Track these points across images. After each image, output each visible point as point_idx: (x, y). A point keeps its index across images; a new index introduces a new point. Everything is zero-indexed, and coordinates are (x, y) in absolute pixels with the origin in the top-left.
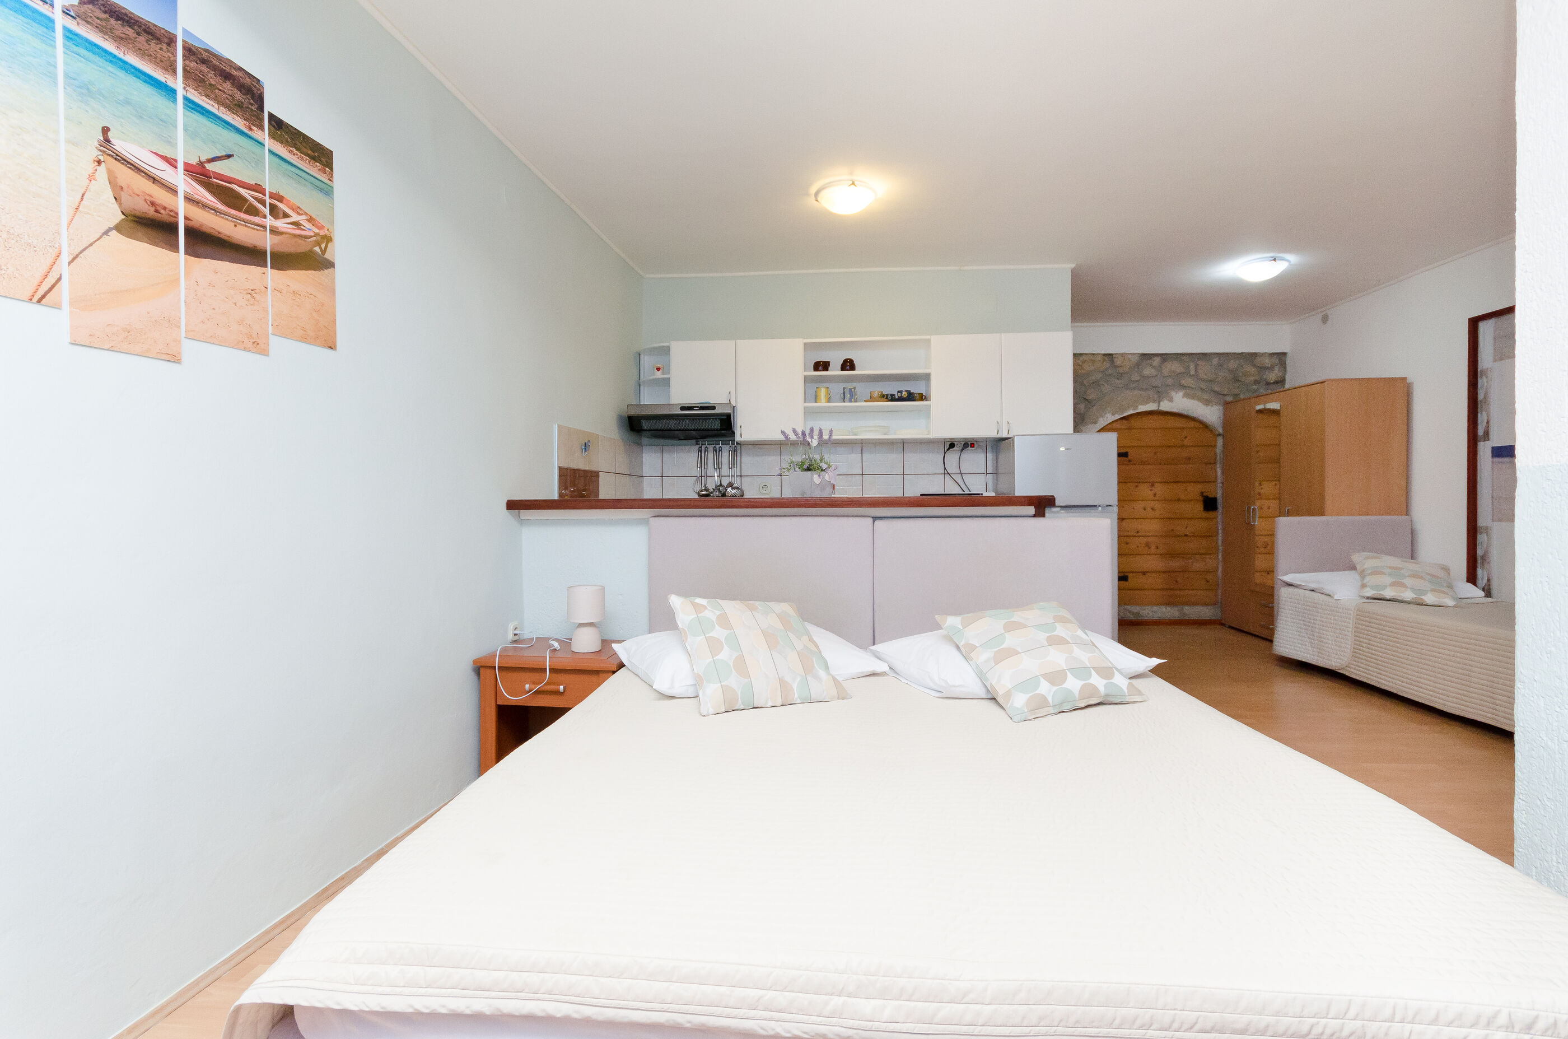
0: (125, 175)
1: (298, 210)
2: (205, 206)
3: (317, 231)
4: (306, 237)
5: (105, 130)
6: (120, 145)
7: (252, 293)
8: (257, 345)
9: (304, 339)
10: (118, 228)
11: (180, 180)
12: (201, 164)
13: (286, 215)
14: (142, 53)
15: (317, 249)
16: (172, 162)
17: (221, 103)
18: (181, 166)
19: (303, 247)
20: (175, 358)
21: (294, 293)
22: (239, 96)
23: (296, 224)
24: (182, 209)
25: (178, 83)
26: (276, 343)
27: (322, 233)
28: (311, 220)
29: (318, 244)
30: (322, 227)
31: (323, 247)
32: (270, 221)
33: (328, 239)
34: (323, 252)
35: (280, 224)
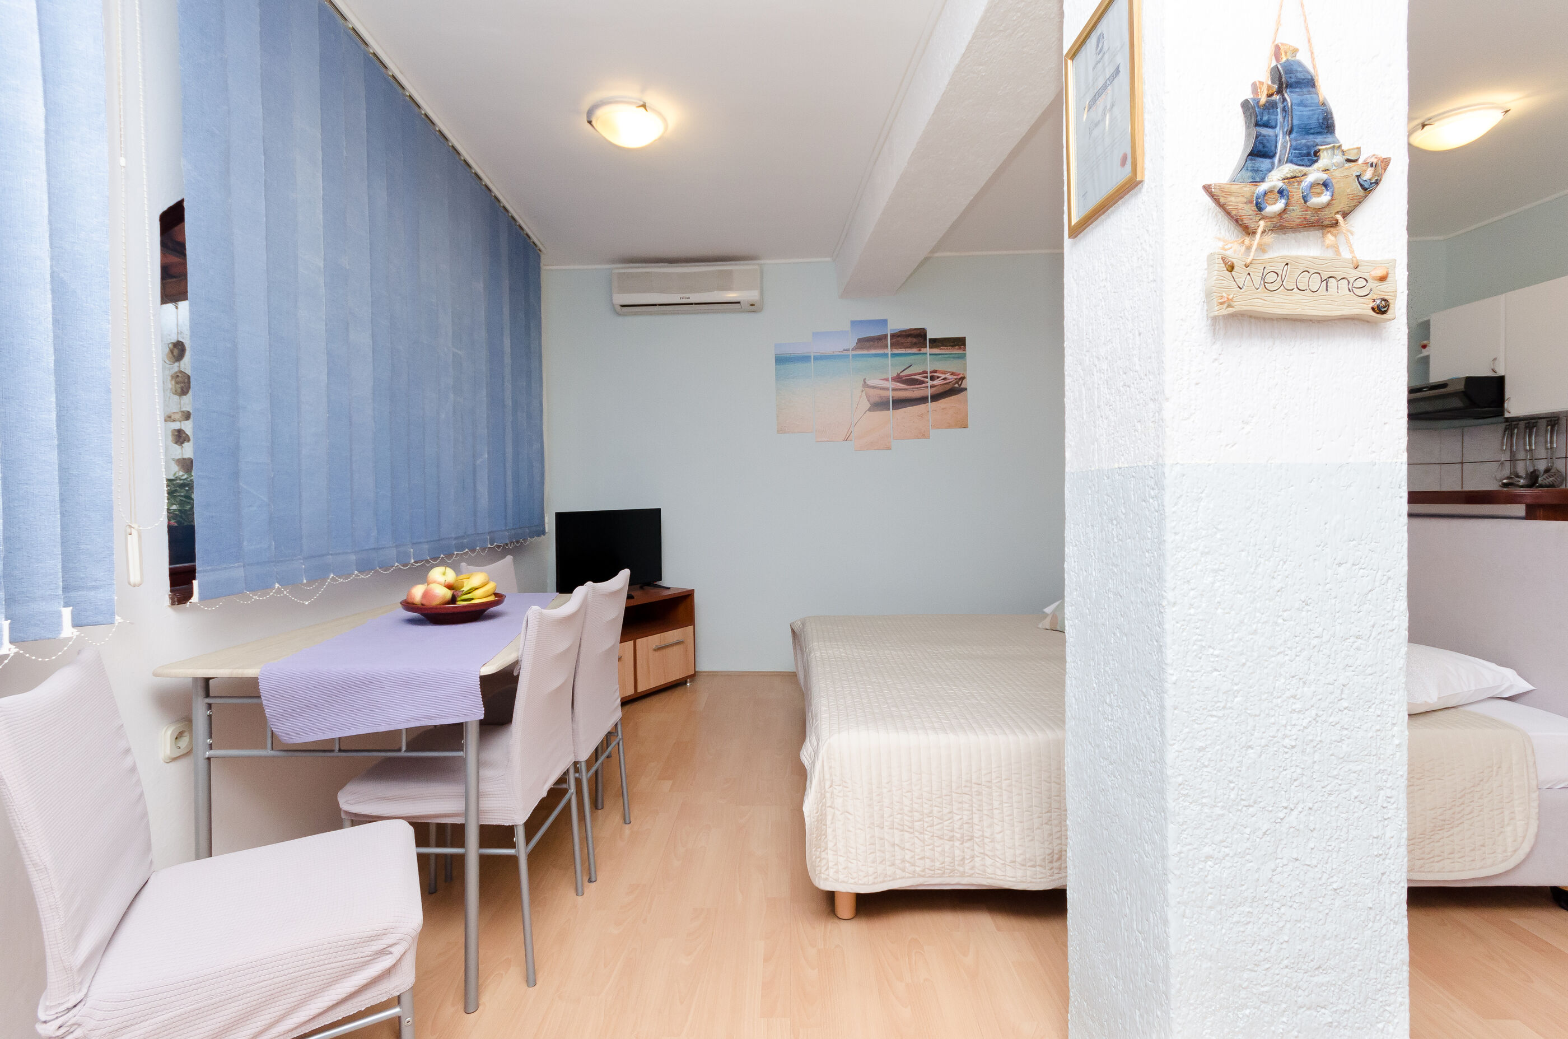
0: (872, 391)
1: (944, 373)
2: (900, 390)
3: (955, 377)
4: (950, 382)
5: (864, 380)
6: (869, 382)
7: (921, 416)
8: (924, 435)
9: (949, 427)
11: (890, 385)
12: (898, 375)
13: (938, 377)
14: (875, 348)
15: (957, 385)
16: (887, 380)
17: (905, 347)
18: (890, 379)
19: (948, 387)
20: (889, 448)
21: (943, 409)
22: (914, 340)
23: (945, 379)
24: (891, 394)
25: (889, 351)
26: (933, 432)
27: (959, 377)
28: (953, 374)
29: (957, 383)
30: (959, 374)
31: (960, 383)
32: (930, 383)
33: (963, 378)
34: (960, 385)
35: (935, 382)
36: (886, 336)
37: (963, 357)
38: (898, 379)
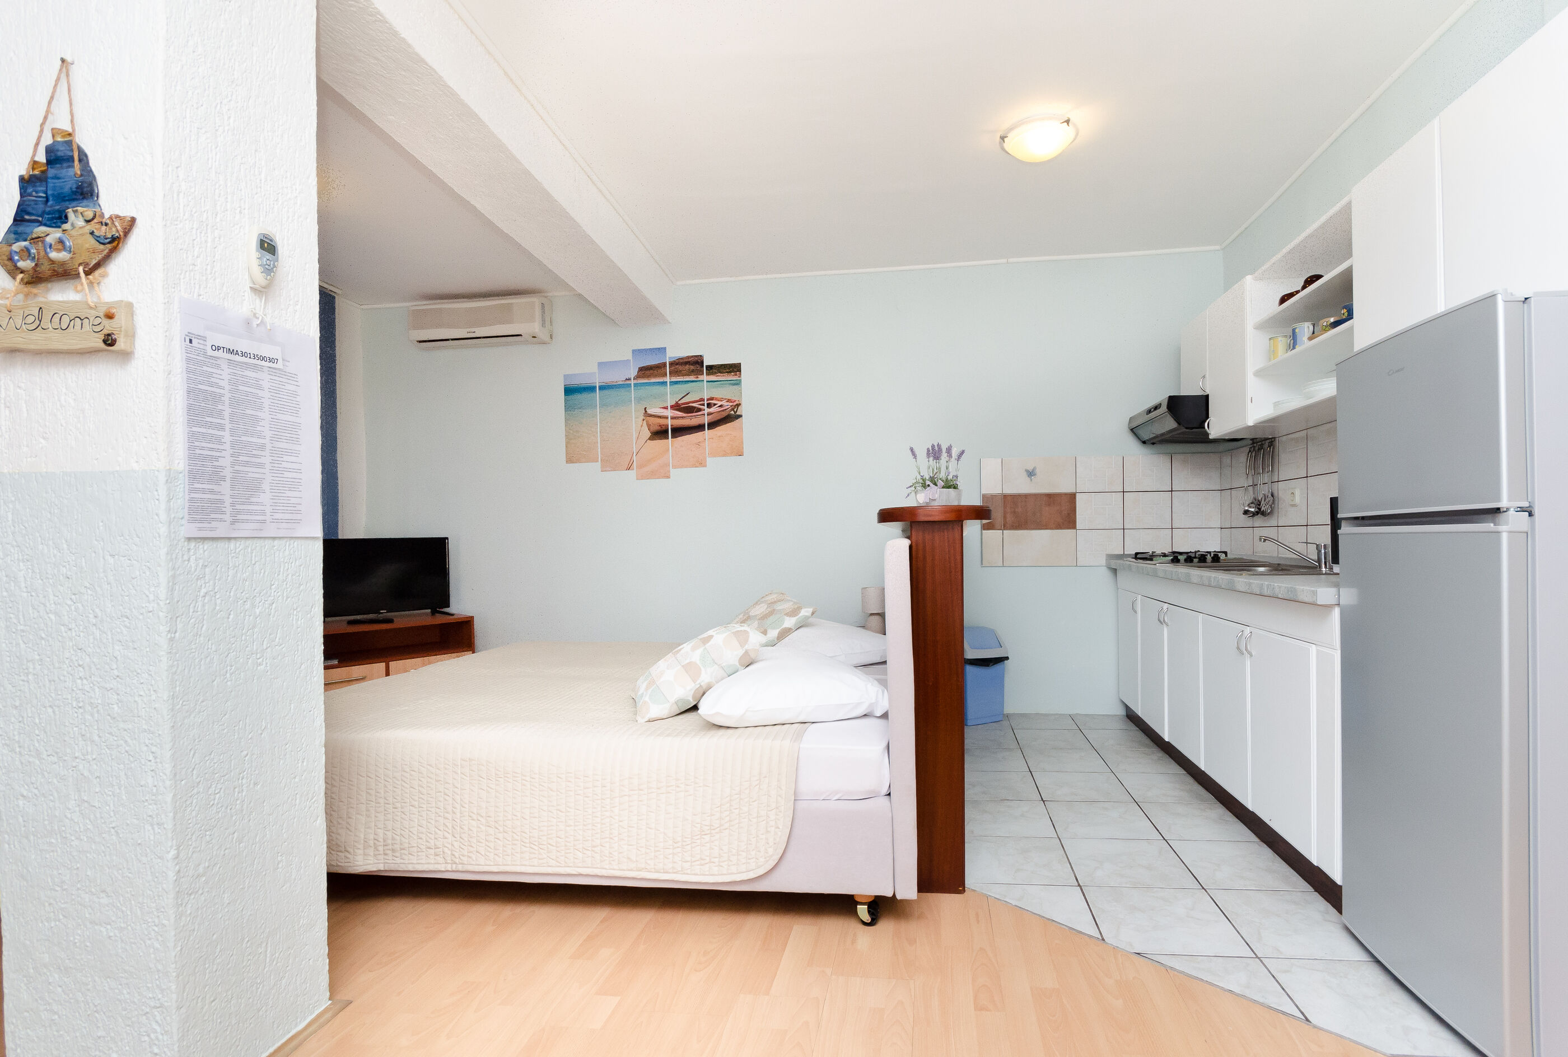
0: (652, 420)
1: (721, 400)
2: (679, 418)
3: (732, 404)
4: (726, 410)
6: (649, 411)
7: (698, 444)
8: (702, 464)
9: (725, 455)
10: (649, 439)
11: (669, 413)
12: (677, 403)
13: (715, 405)
14: (655, 376)
15: (732, 412)
16: (666, 408)
17: (684, 375)
18: (669, 407)
19: (725, 414)
20: (668, 477)
21: (719, 437)
22: (692, 367)
23: (721, 406)
24: (669, 422)
25: (668, 379)
26: (709, 461)
27: (735, 404)
29: (733, 410)
30: (735, 401)
31: (735, 410)
32: (707, 410)
33: (738, 405)
34: (735, 412)
35: (712, 410)
36: (664, 364)
37: (738, 383)
38: (676, 407)
